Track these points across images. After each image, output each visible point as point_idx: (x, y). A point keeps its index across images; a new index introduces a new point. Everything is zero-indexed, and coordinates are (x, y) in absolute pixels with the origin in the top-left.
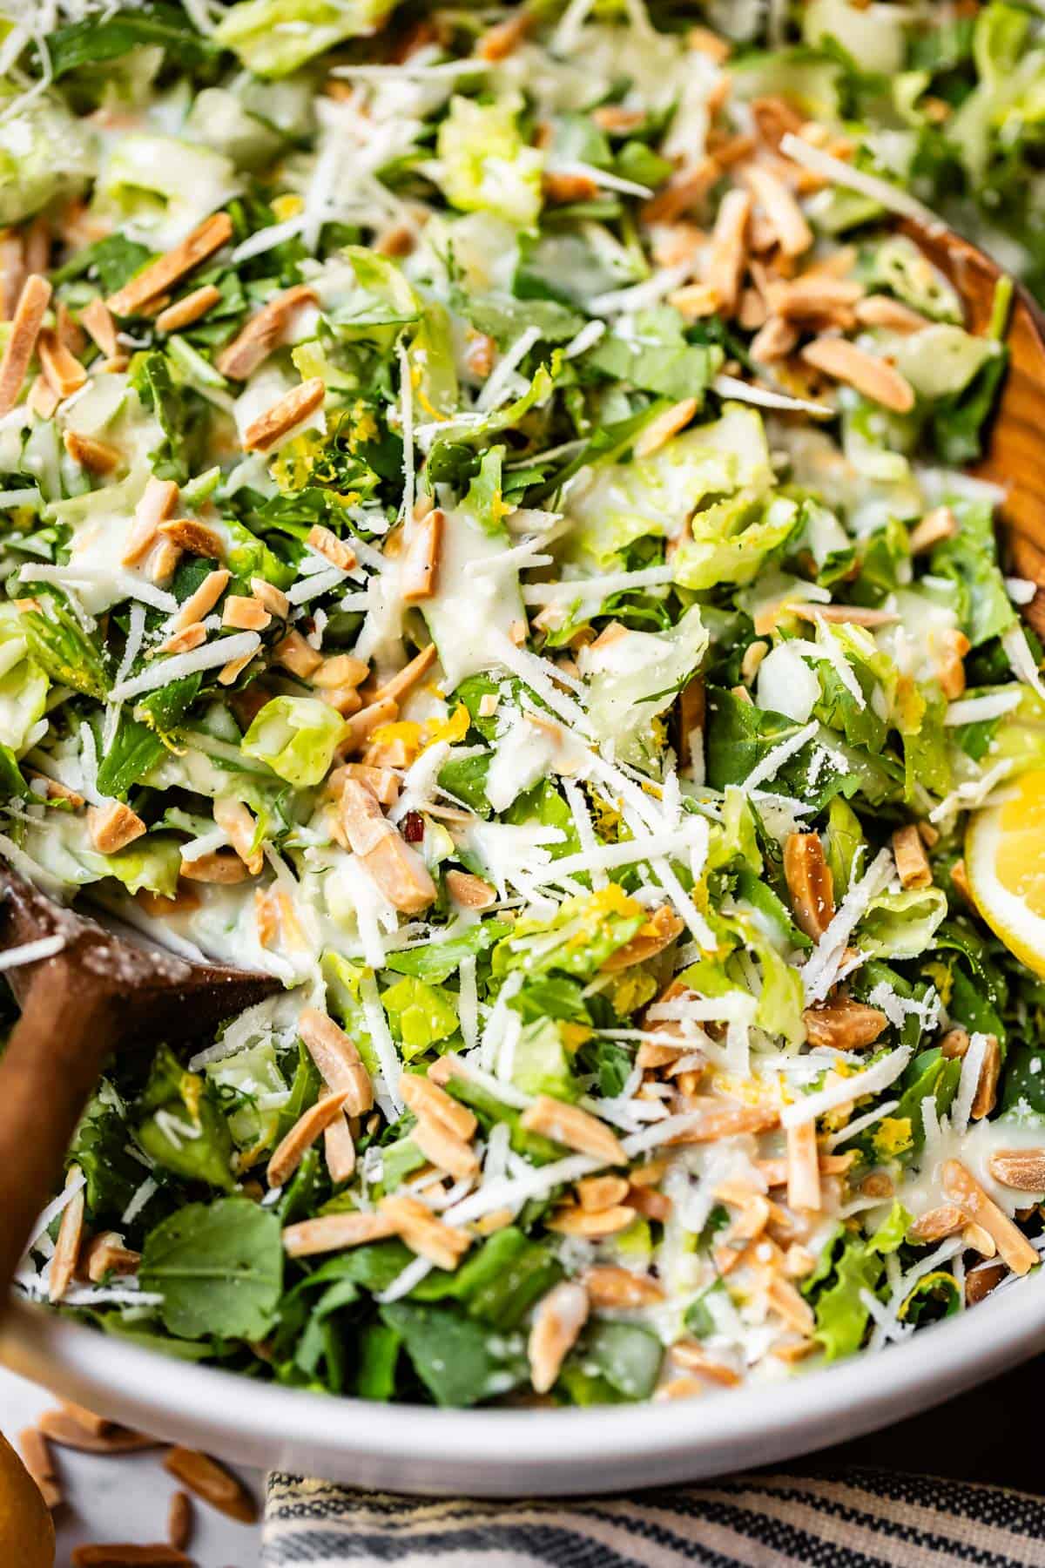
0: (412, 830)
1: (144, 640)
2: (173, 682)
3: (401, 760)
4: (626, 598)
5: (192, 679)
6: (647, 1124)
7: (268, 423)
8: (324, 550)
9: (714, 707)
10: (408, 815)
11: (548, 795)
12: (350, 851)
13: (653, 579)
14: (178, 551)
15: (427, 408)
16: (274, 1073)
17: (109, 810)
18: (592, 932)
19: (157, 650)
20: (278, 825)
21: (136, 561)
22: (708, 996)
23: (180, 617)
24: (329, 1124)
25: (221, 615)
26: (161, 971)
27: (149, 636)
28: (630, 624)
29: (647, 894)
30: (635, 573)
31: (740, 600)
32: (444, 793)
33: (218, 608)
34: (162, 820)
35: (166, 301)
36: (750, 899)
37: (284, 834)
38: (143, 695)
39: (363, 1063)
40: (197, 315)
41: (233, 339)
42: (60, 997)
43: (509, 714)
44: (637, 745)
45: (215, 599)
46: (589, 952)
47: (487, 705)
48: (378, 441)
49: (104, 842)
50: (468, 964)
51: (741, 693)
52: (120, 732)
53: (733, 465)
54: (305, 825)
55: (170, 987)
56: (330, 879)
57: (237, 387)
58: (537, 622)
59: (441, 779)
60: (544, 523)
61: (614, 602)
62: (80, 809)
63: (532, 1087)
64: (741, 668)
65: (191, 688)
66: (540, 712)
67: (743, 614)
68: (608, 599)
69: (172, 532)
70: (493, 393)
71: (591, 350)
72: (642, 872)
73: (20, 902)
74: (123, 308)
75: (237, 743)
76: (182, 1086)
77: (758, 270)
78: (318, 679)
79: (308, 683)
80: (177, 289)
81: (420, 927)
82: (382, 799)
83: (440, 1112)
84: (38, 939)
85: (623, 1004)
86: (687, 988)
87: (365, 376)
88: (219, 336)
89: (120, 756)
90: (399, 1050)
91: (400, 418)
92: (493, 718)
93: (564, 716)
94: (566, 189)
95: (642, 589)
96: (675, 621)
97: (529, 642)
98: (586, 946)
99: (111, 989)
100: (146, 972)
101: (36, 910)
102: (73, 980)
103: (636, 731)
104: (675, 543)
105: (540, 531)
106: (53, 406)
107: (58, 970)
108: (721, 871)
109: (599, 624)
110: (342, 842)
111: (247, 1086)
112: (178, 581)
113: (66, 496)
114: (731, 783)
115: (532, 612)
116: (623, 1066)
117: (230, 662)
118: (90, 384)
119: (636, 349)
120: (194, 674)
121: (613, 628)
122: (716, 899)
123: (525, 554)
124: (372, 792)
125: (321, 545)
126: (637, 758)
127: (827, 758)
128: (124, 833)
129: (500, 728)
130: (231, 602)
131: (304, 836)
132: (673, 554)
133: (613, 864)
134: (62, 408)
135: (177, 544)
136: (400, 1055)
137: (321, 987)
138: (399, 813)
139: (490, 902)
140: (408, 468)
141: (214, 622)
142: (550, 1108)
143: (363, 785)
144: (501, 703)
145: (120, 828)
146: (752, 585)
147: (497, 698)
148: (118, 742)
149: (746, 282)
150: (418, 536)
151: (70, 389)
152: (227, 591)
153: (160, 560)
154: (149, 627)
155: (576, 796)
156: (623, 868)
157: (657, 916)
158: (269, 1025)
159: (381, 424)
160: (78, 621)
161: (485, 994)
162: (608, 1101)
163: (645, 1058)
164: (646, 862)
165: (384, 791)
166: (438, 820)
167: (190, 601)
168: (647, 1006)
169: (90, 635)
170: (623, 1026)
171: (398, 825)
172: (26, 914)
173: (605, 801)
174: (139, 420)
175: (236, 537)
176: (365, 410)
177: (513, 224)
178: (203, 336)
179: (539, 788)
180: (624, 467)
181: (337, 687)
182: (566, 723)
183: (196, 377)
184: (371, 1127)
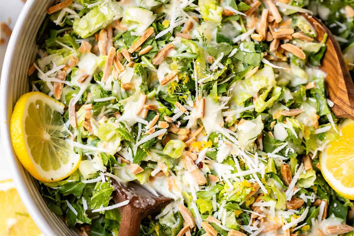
0: (200, 166)
1: (142, 131)
2: (149, 141)
3: (198, 151)
4: (245, 113)
5: (152, 140)
6: (254, 231)
7: (166, 80)
8: (179, 108)
9: (264, 135)
10: (200, 163)
11: (230, 159)
12: (187, 170)
13: (250, 108)
14: (148, 110)
15: (200, 74)
16: (173, 219)
17: (136, 167)
18: (241, 191)
19: (144, 134)
20: (172, 166)
21: (139, 114)
22: (266, 202)
23: (149, 125)
24: (186, 232)
25: (158, 125)
26: (150, 204)
27: (142, 130)
28: (246, 119)
29: (252, 180)
30: (247, 107)
31: (269, 111)
32: (207, 158)
33: (157, 123)
34: (147, 167)
35: (140, 48)
36: (274, 178)
37: (173, 168)
38: (142, 144)
39: (193, 217)
40: (148, 51)
41: (156, 56)
42: (130, 215)
43: (221, 142)
44: (248, 147)
45: (156, 122)
46: (241, 197)
47: (216, 140)
48: (189, 81)
49: (135, 173)
50: (214, 196)
51: (270, 133)
52: (137, 151)
53: (267, 80)
54: (177, 165)
55: (152, 207)
56: (184, 177)
57: (157, 67)
58: (226, 120)
59: (206, 155)
60: (226, 99)
61: (242, 114)
62: (129, 164)
63: (230, 227)
64: (270, 126)
65: (152, 141)
66: (227, 141)
67: (270, 114)
68: (241, 113)
69: (146, 108)
70: (214, 67)
71: (235, 54)
72: (251, 176)
73: (119, 191)
74: (131, 52)
75: (162, 150)
76: (155, 229)
77: (270, 27)
78: (179, 133)
79: (177, 134)
80: (143, 45)
81: (203, 187)
82: (194, 160)
83: (210, 231)
84: (124, 201)
85: (247, 205)
86: (261, 200)
87: (185, 65)
88: (153, 56)
89: (138, 156)
90: (199, 211)
91: (194, 77)
92: (218, 143)
93: (233, 141)
94: (227, 13)
95: (248, 110)
96: (256, 118)
97: (224, 125)
98: (240, 195)
99: (140, 211)
100: (147, 205)
101: (123, 193)
102: (132, 211)
103: (248, 145)
104: (255, 98)
105: (226, 101)
106: (117, 76)
107: (129, 208)
108: (268, 174)
109: (239, 119)
110: (185, 168)
111: (168, 224)
112: (148, 118)
113: (123, 99)
114: (269, 152)
115: (224, 118)
116: (248, 218)
117: (160, 135)
118: (125, 71)
119: (245, 54)
120: (153, 138)
121: (242, 120)
122: (266, 179)
123: (223, 106)
124: (192, 158)
125: (178, 106)
126: (249, 150)
127: (290, 149)
128: (139, 171)
129: (219, 145)
130: (160, 122)
131: (178, 168)
132: (255, 102)
133: (245, 175)
134: (120, 76)
135: (147, 109)
136: (200, 213)
137: (183, 200)
138: (198, 162)
139: (218, 181)
140: (196, 89)
141: (156, 126)
142: (234, 232)
143: (190, 157)
144: (219, 139)
145: (138, 170)
146: (272, 107)
147: (218, 138)
148: (137, 153)
149: (268, 30)
150: (200, 103)
151: (121, 72)
152: (159, 120)
153: (144, 114)
154: (142, 128)
155: (236, 160)
156: (247, 176)
157: (254, 185)
158: (172, 208)
159: (190, 77)
160: (128, 130)
161: (218, 200)
162: (245, 226)
163: (253, 217)
164: (252, 174)
165: (194, 158)
166: (206, 163)
167: (151, 122)
168: (253, 204)
169: (130, 133)
170: (248, 209)
171: (197, 165)
172: (120, 194)
173: (242, 160)
174: (136, 78)
175: (160, 105)
176: (186, 75)
177: (216, 23)
178: (149, 56)
179: (228, 158)
180: (243, 80)
181: (183, 135)
182: (233, 143)
183: (148, 66)
184: (195, 230)
